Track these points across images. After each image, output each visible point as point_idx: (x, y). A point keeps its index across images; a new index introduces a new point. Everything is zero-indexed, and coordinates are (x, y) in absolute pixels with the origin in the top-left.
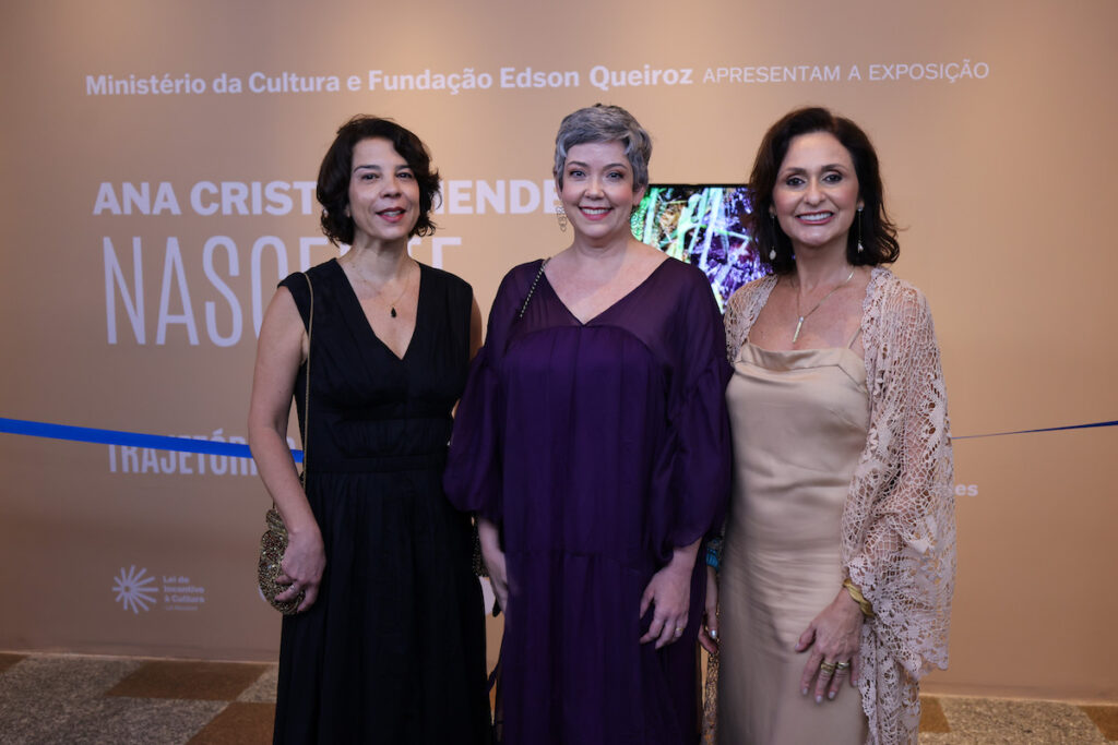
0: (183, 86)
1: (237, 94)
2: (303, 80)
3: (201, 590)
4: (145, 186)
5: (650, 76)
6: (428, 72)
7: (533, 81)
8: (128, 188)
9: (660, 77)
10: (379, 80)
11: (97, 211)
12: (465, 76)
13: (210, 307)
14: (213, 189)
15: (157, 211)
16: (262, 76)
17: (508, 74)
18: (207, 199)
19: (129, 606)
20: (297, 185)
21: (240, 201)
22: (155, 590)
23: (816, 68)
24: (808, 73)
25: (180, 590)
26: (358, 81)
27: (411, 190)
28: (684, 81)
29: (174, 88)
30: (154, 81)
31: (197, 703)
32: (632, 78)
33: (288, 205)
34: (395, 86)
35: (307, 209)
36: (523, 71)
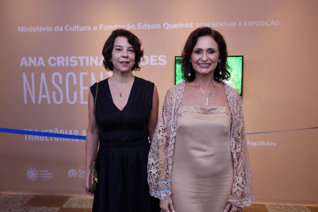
0: (46, 29)
1: (61, 31)
2: (80, 27)
3: (51, 174)
4: (35, 58)
5: (181, 25)
6: (117, 24)
7: (147, 27)
8: (30, 59)
9: (184, 26)
10: (102, 27)
11: (21, 65)
12: (127, 26)
13: (54, 93)
14: (54, 59)
15: (38, 65)
16: (69, 26)
17: (140, 25)
18: (53, 62)
19: (31, 179)
20: (79, 57)
21: (62, 62)
22: (38, 174)
23: (229, 23)
24: (227, 24)
25: (45, 174)
26: (96, 27)
27: (132, 56)
28: (191, 27)
29: (43, 30)
30: (37, 28)
31: (50, 208)
32: (176, 26)
33: (76, 63)
34: (107, 29)
35: (82, 64)
36: (144, 24)
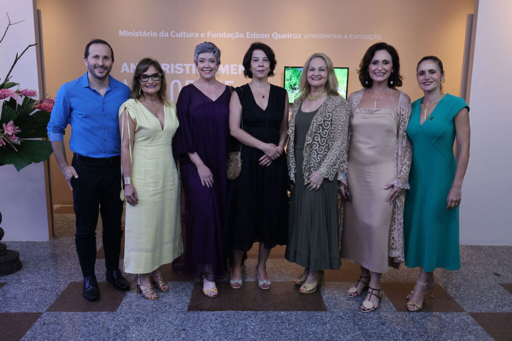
0: (150, 35)
1: (167, 37)
2: (187, 34)
5: (289, 36)
6: (225, 32)
7: (256, 36)
8: (132, 65)
9: (292, 36)
10: (210, 34)
11: (122, 71)
12: (236, 34)
16: (175, 32)
17: (249, 34)
20: (185, 65)
23: (335, 35)
24: (333, 36)
26: (204, 35)
27: (267, 65)
28: (299, 38)
29: (147, 35)
30: (141, 32)
32: (284, 36)
33: (182, 71)
34: (215, 36)
35: (188, 72)
36: (253, 33)
